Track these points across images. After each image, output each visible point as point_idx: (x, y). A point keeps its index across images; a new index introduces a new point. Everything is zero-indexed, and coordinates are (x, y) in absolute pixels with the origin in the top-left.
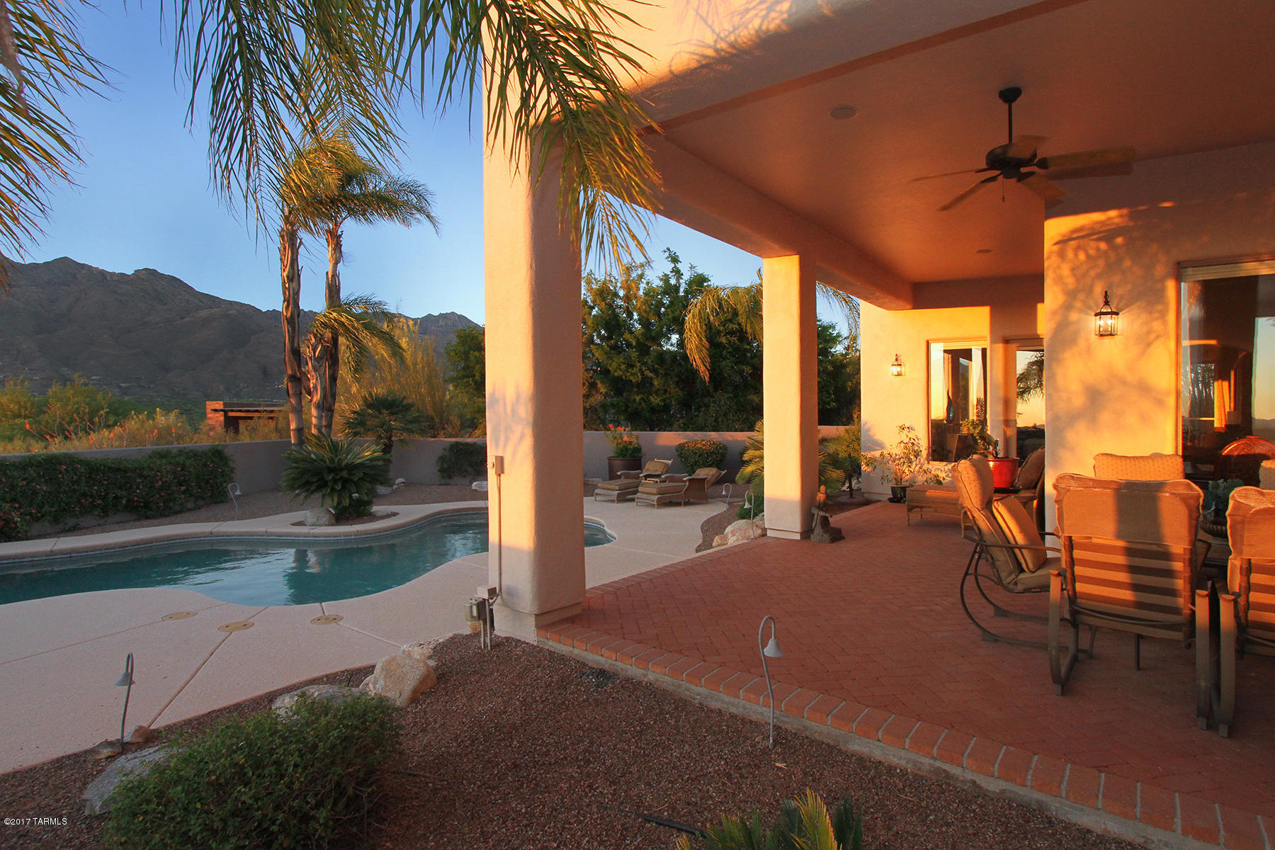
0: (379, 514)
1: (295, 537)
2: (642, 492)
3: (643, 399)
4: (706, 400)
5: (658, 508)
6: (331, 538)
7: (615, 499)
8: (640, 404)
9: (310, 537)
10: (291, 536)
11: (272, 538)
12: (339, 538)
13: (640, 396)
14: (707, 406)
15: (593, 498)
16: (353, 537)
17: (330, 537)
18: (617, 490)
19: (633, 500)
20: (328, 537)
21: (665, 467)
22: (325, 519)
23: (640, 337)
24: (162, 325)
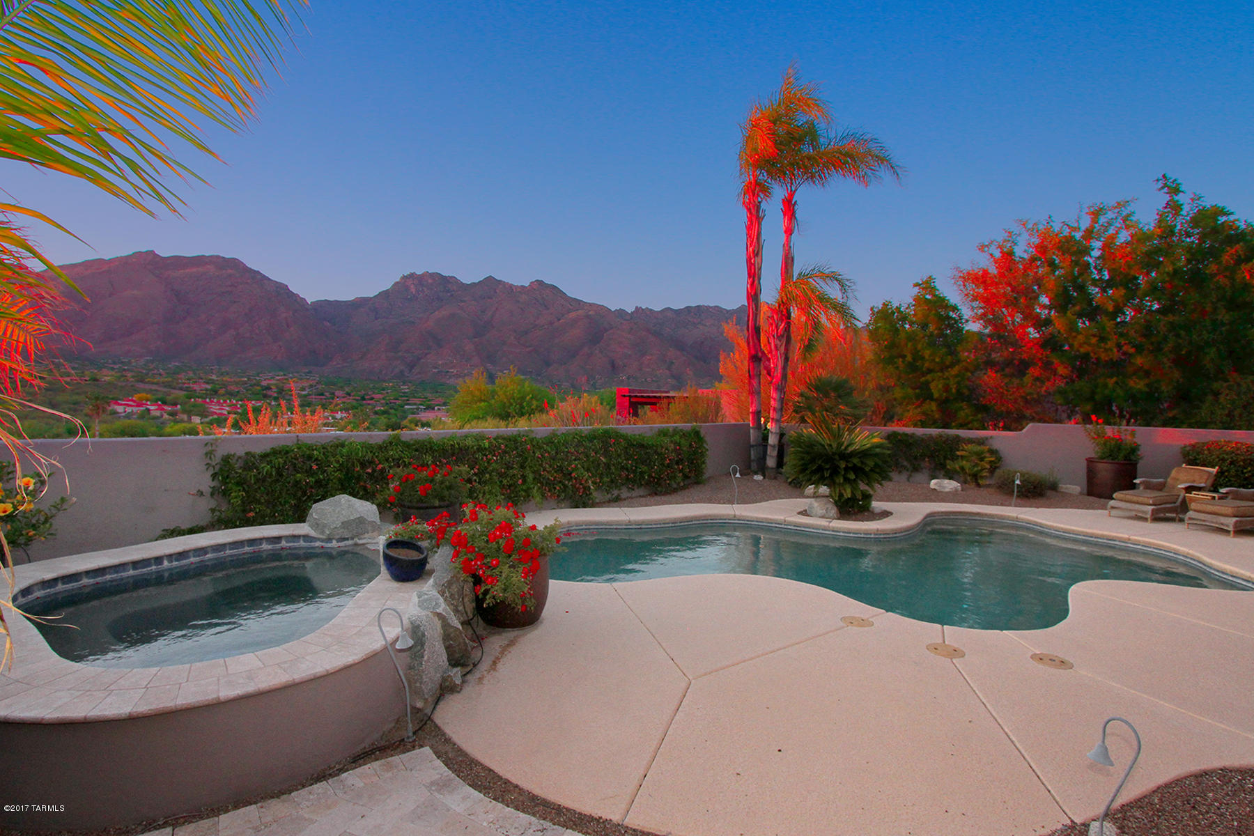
0: (877, 511)
1: (813, 529)
2: (1195, 511)
3: (1117, 383)
4: (1216, 386)
5: (1234, 537)
6: (851, 535)
7: (1149, 516)
8: (1114, 390)
9: (829, 531)
10: (810, 528)
11: (789, 527)
12: (859, 535)
13: (1114, 379)
14: (1216, 394)
15: (1106, 512)
16: (872, 536)
17: (850, 533)
18: (1151, 505)
19: (1182, 520)
20: (848, 533)
21: (1209, 476)
22: (833, 511)
23: (1120, 301)
24: (546, 326)
